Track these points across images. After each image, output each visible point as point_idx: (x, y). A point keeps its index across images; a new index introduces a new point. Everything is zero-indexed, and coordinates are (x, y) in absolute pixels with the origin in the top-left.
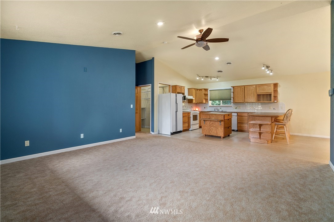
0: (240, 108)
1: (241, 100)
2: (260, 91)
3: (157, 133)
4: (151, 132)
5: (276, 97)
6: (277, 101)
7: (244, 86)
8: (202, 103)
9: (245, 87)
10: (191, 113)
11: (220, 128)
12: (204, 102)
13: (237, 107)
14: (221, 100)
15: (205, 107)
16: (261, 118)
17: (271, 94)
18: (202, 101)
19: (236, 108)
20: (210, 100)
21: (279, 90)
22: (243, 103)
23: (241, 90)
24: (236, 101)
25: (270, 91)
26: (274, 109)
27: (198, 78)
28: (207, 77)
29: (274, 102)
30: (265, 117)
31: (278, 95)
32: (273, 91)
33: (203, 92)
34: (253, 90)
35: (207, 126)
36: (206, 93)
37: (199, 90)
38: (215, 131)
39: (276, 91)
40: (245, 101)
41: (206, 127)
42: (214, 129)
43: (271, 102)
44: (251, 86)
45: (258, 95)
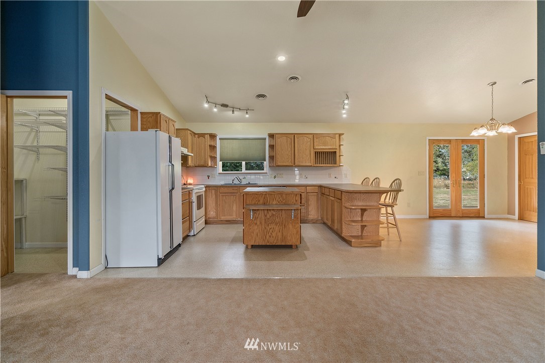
0: (282, 177)
1: (288, 161)
2: (321, 147)
3: (101, 267)
4: (72, 270)
7: (294, 134)
8: (205, 166)
9: (294, 136)
10: (195, 191)
11: (291, 226)
12: (209, 163)
13: (276, 174)
14: (244, 161)
15: (208, 176)
16: (363, 196)
17: (335, 153)
18: (206, 162)
19: (275, 177)
20: (220, 160)
22: (292, 166)
23: (287, 142)
24: (279, 164)
25: (334, 147)
26: (335, 177)
27: (206, 105)
28: (225, 106)
30: (370, 194)
32: (338, 146)
33: (208, 141)
34: (309, 143)
35: (258, 223)
36: (212, 144)
37: (196, 136)
38: (280, 234)
40: (294, 163)
41: (256, 227)
42: (277, 228)
43: (335, 165)
44: (305, 135)
45: (315, 153)
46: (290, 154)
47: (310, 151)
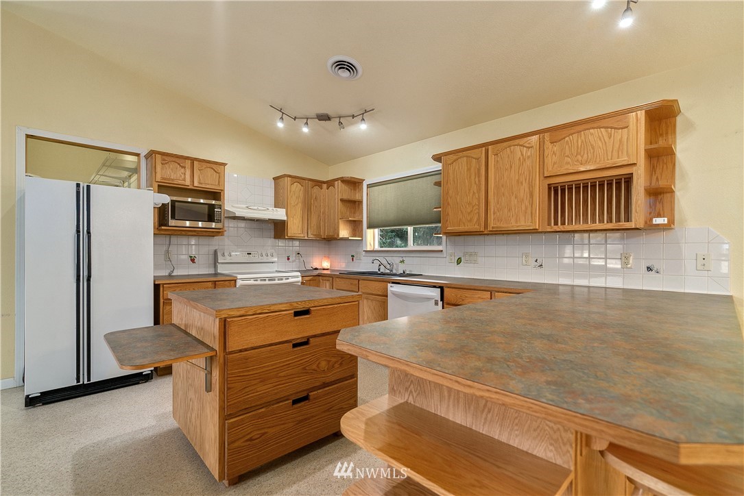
1: (470, 221)
2: (567, 170)
5: (660, 195)
6: (671, 222)
7: (487, 146)
8: (333, 237)
9: (487, 150)
11: (208, 410)
12: (344, 232)
14: (410, 224)
15: (353, 256)
17: (629, 179)
18: (335, 230)
19: (459, 261)
20: (370, 226)
21: (685, 148)
22: (483, 233)
25: (624, 160)
26: (649, 269)
28: (325, 118)
29: (651, 228)
31: (677, 182)
32: (642, 154)
33: (341, 191)
34: (529, 163)
36: (354, 197)
37: (325, 186)
39: (660, 157)
40: (486, 226)
43: (629, 225)
44: (517, 142)
45: (549, 189)
46: (475, 201)
47: (531, 186)
